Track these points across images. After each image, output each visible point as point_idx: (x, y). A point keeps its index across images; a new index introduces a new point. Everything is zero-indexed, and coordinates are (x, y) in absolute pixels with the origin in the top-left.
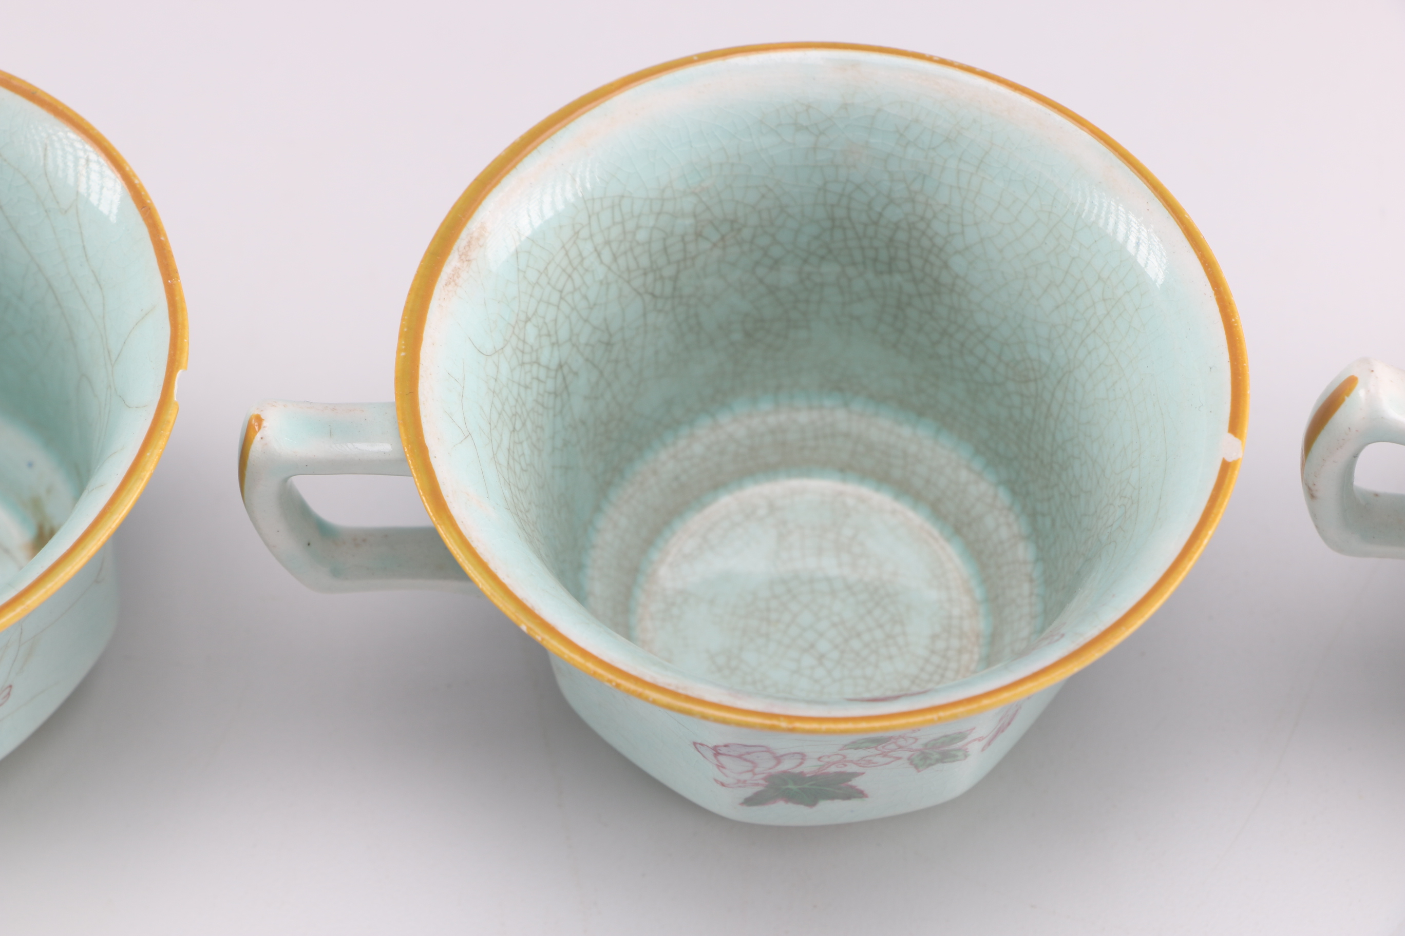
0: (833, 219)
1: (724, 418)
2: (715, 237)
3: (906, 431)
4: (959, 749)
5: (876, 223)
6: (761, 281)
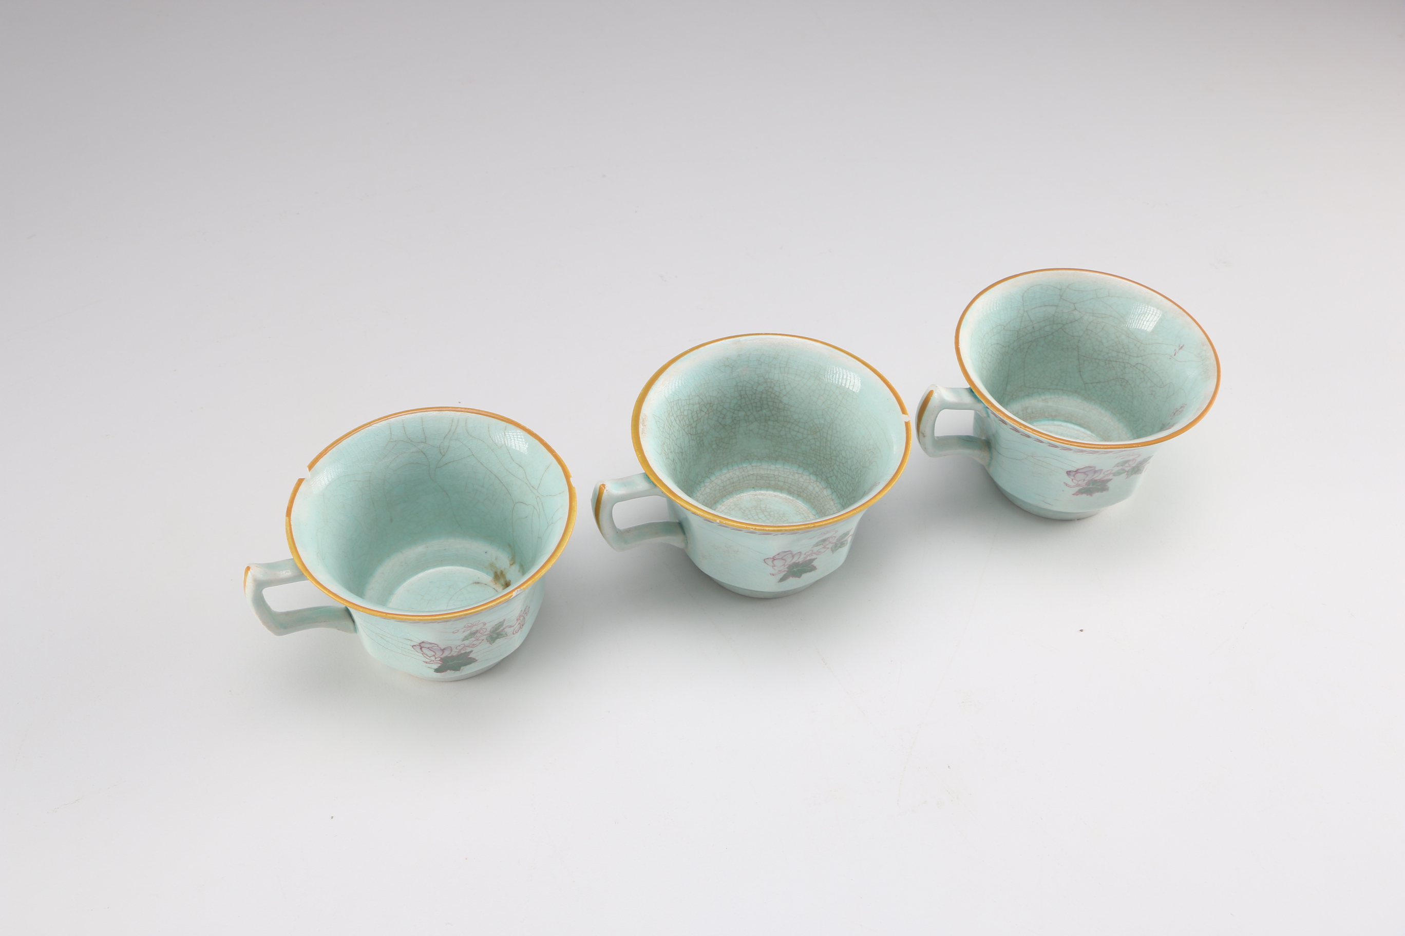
0: (741, 396)
1: (713, 478)
2: (705, 410)
3: (773, 467)
4: (845, 541)
5: (755, 394)
6: (720, 424)
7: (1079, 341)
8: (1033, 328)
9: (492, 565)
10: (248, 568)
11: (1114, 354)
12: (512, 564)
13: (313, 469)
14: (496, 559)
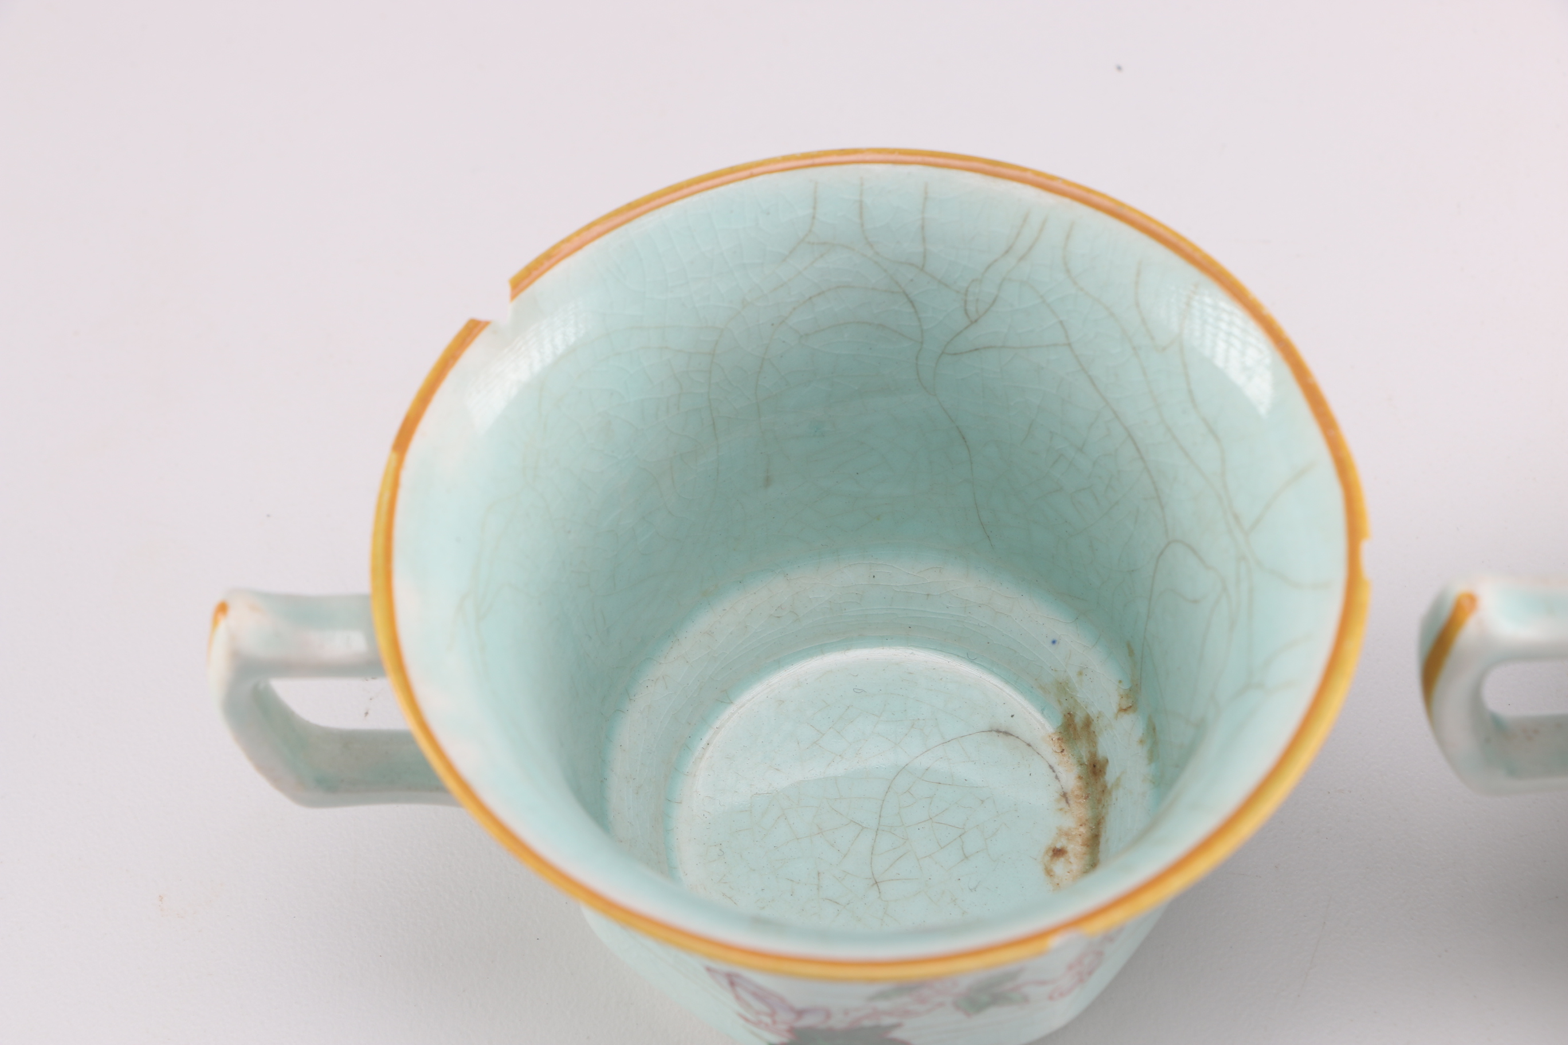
9: (1063, 689)
10: (222, 608)
12: (1125, 710)
13: (524, 295)
14: (1080, 673)
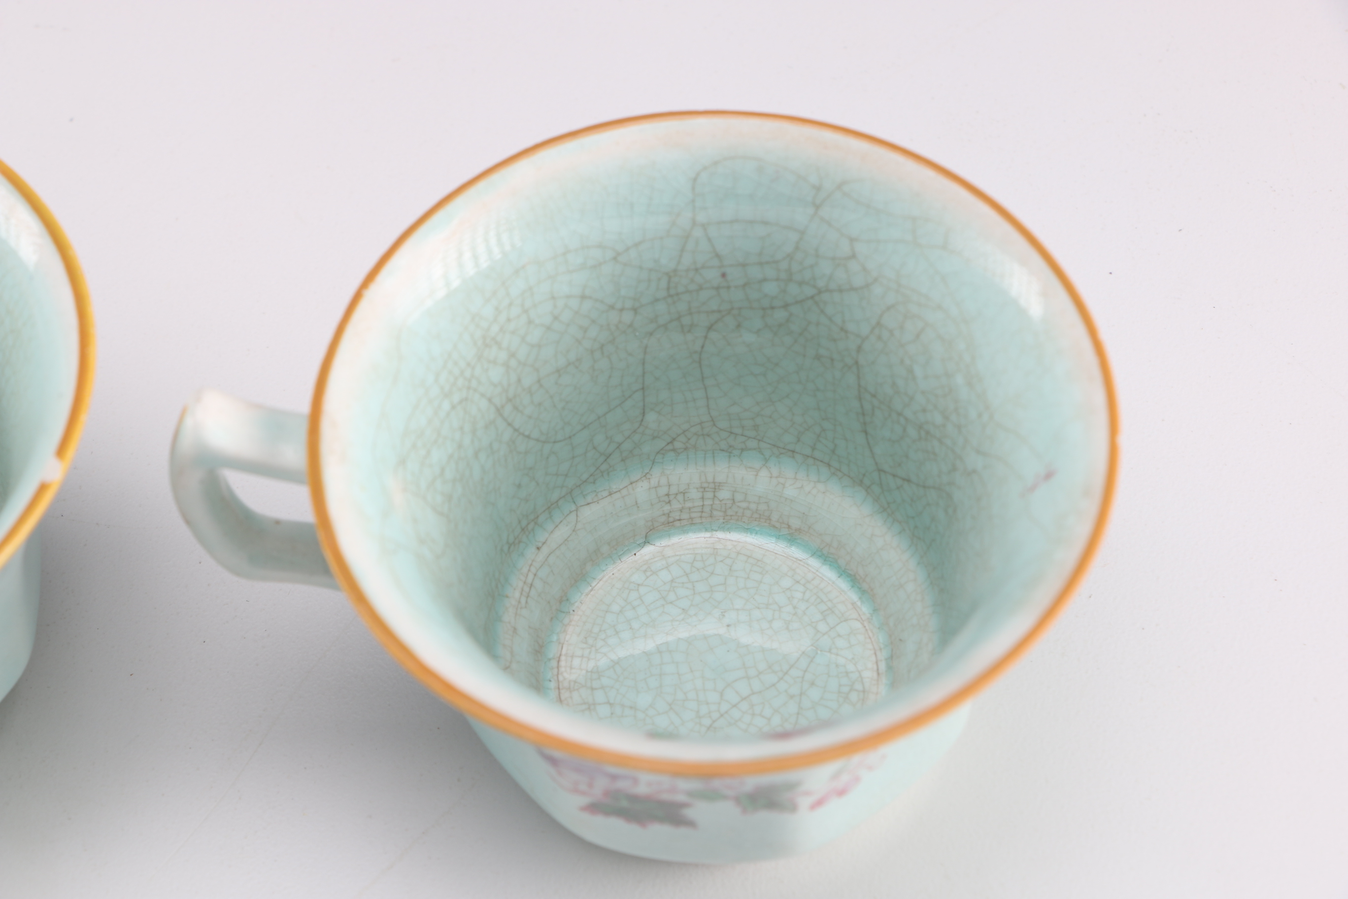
7: (859, 349)
8: (724, 275)
11: (938, 419)
